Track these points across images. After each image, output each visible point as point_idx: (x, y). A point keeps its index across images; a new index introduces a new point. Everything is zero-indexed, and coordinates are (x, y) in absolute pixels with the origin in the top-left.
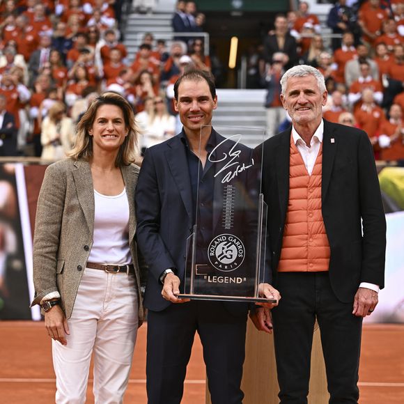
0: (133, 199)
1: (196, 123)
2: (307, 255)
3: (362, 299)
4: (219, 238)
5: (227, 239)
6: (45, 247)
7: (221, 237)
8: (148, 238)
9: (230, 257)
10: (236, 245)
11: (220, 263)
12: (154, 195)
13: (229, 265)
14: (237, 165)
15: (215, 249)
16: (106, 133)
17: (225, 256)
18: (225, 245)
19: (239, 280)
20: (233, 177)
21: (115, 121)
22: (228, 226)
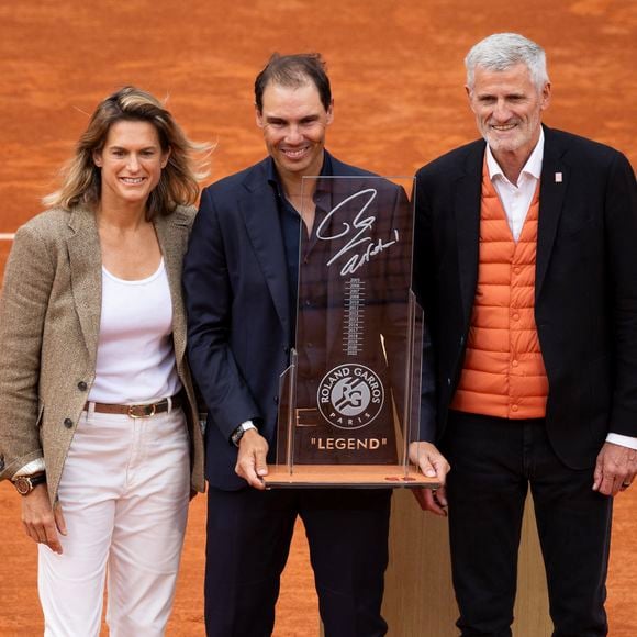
0: (178, 282)
1: (296, 160)
2: (508, 391)
3: (610, 467)
4: (336, 371)
5: (352, 373)
6: (18, 379)
7: (340, 369)
8: (209, 357)
9: (357, 403)
10: (367, 383)
11: (339, 416)
12: (219, 278)
13: (354, 418)
14: (368, 242)
15: (331, 390)
16: (124, 174)
17: (349, 403)
18: (349, 383)
19: (374, 444)
20: (360, 264)
21: (144, 152)
22: (352, 348)
